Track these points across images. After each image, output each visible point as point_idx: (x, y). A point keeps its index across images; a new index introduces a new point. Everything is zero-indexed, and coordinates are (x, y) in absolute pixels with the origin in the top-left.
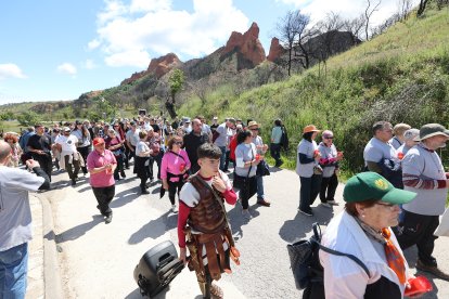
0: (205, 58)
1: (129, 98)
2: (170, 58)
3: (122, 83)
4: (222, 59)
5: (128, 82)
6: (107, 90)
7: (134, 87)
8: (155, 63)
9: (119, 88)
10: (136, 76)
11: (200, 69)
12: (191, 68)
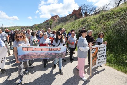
0: (66, 17)
1: (44, 27)
2: (56, 16)
3: (44, 22)
4: (70, 17)
5: (45, 22)
6: (39, 24)
7: (46, 24)
8: (52, 17)
9: (43, 24)
10: (47, 21)
11: (64, 20)
12: (62, 19)
